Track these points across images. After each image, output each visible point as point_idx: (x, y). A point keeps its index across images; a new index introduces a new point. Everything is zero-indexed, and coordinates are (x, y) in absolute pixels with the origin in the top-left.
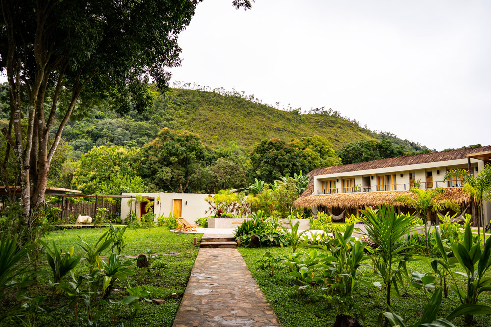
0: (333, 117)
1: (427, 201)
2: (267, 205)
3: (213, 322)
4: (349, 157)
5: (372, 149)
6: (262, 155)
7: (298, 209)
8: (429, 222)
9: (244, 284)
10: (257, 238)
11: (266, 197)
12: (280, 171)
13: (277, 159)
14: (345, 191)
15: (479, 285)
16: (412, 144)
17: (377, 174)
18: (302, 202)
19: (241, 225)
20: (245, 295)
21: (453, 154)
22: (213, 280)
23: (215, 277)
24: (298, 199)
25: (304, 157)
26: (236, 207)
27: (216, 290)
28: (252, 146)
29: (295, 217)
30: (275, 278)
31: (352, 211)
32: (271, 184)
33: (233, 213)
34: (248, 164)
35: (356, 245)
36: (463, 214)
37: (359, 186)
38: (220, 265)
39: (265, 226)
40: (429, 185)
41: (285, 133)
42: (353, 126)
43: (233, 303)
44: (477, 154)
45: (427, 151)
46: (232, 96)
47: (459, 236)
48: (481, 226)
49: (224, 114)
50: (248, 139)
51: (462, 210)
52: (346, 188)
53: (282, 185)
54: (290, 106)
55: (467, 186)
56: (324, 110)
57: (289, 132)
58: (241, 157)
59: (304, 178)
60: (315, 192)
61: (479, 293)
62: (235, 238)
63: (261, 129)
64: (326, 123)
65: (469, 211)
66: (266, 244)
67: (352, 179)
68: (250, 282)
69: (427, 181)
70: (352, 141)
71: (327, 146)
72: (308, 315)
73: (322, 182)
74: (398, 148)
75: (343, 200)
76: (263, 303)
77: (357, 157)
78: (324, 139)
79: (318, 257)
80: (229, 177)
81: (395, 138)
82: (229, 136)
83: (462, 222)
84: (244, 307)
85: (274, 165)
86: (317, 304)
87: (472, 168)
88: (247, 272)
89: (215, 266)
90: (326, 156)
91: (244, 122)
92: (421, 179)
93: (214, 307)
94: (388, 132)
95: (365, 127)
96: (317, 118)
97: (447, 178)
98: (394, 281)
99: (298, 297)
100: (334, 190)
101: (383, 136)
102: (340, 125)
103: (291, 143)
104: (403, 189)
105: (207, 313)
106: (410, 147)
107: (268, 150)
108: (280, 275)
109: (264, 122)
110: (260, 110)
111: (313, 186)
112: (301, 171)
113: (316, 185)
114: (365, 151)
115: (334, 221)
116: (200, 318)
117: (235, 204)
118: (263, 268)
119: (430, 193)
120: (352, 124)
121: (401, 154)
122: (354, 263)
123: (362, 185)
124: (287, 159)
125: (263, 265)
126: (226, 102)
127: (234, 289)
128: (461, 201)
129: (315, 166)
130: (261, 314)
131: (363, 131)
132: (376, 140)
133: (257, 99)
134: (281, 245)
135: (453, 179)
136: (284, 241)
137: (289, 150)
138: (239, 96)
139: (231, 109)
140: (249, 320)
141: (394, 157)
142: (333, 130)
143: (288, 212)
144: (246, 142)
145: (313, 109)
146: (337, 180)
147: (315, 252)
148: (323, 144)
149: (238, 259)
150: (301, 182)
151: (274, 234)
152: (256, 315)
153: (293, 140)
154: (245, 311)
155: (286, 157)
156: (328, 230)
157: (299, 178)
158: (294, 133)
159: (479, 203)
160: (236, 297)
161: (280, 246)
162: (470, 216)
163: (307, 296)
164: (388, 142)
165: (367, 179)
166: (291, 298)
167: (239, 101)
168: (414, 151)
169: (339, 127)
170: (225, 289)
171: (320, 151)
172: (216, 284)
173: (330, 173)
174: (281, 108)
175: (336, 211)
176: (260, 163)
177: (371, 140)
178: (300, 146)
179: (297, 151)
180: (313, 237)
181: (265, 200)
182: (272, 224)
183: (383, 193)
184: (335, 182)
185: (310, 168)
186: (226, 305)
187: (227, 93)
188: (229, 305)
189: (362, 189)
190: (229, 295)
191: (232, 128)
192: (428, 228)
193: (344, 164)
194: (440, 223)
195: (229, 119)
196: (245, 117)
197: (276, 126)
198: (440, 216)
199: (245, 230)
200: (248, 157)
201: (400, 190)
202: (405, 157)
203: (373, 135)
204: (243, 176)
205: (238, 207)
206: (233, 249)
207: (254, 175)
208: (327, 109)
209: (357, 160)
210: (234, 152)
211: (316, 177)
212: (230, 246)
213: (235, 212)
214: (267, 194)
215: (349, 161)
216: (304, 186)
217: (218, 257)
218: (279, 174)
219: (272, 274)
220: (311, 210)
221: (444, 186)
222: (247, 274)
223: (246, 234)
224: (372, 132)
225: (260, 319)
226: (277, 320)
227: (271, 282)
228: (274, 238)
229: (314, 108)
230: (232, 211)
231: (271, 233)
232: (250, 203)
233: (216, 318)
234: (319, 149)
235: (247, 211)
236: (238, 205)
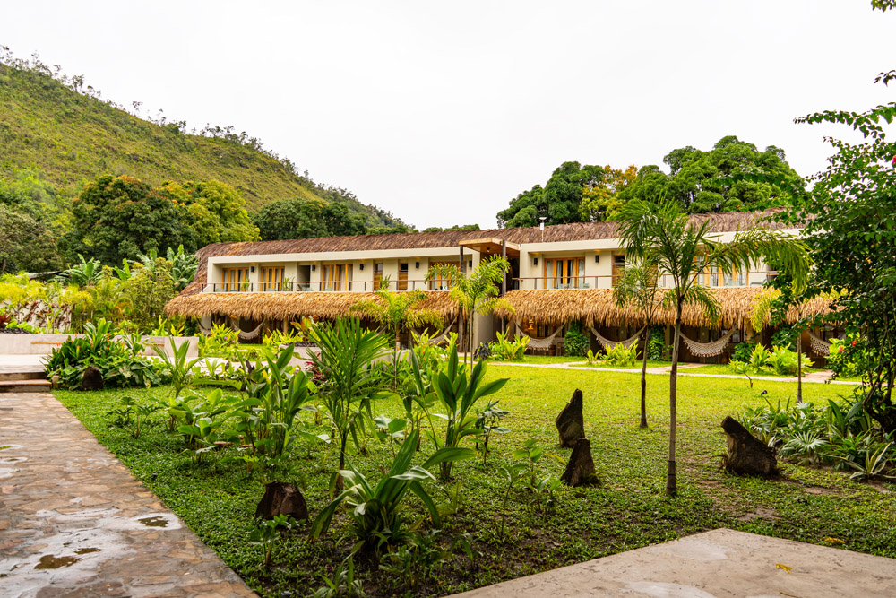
0: (248, 148)
1: (400, 310)
2: (107, 308)
3: (37, 519)
4: (273, 227)
5: (314, 216)
6: (98, 207)
7: (174, 318)
8: (398, 344)
9: (85, 454)
10: (98, 371)
11: (106, 293)
12: (137, 242)
13: (133, 219)
14: (264, 288)
15: (460, 429)
16: (380, 214)
17: (322, 262)
18: (183, 306)
19: (60, 347)
20: (90, 472)
21: (441, 238)
22: (13, 452)
23: (18, 446)
24: (175, 299)
25: (188, 218)
26: (38, 310)
27: (26, 469)
28: (73, 186)
29: (167, 333)
30: (144, 440)
31: (275, 324)
32: (116, 268)
33: (29, 323)
34: (64, 223)
35: (296, 378)
36: (446, 332)
37: (290, 281)
38: (23, 424)
39: (113, 349)
40: (402, 286)
41: (149, 166)
42: (284, 169)
43: (70, 486)
44: (473, 242)
45: (402, 229)
46: (30, 72)
47: (440, 364)
48: (469, 351)
49: (9, 107)
50: (65, 170)
51: (446, 325)
52: (267, 283)
53: (142, 270)
54: (162, 115)
55: (455, 290)
56: (232, 133)
57: (158, 165)
58: (47, 205)
59: (186, 259)
60: (209, 288)
61: (460, 438)
62: (47, 373)
63: (97, 153)
64: (234, 159)
65: (455, 328)
66: (115, 383)
67: (280, 268)
68: (95, 450)
69: (400, 278)
70: (278, 197)
71: (233, 203)
72: (213, 492)
73: (223, 269)
74: (357, 218)
75: (261, 305)
76: (130, 481)
77: (287, 228)
78: (229, 188)
79: (222, 402)
80: (19, 247)
81: (354, 200)
82: (18, 157)
83: (444, 345)
84: (93, 490)
85: (125, 230)
86: (227, 474)
87: (463, 262)
88: (85, 434)
89: (13, 427)
90: (231, 222)
91: (58, 132)
92: (391, 274)
93: (32, 497)
94: (344, 189)
95: (304, 175)
96: (217, 146)
97: (429, 277)
98: (352, 428)
99: (193, 468)
100: (245, 286)
101: (334, 195)
102: (259, 166)
103: (163, 189)
104: (362, 291)
105: (20, 508)
106: (377, 218)
107: (113, 199)
108: (152, 435)
109: (103, 139)
110: (96, 112)
111: (206, 275)
112: (181, 246)
113: (212, 275)
114: (302, 218)
115: (242, 341)
116: (6, 516)
117: (35, 304)
118: (119, 424)
119: (404, 298)
120: (282, 165)
121: (361, 230)
122: (291, 407)
123: (295, 280)
124: (153, 219)
125: (121, 419)
126: (13, 81)
127: (65, 465)
128: (445, 313)
129: (208, 238)
130: (130, 498)
131: (302, 182)
132: (323, 200)
133: (89, 87)
134: (146, 384)
135: (437, 277)
136: (152, 378)
137: (159, 204)
138: (46, 73)
139: (26, 99)
140: (109, 509)
141: (349, 234)
142: (246, 172)
143: (153, 324)
144: (61, 175)
145: (210, 127)
146: (252, 267)
147: (219, 394)
148: (226, 198)
149: (60, 412)
150: (180, 268)
151: (132, 364)
152: (121, 501)
153: (167, 184)
154: (98, 497)
155: (152, 216)
156: (234, 357)
157: (176, 258)
158: (169, 170)
159: (469, 317)
160: (73, 477)
161: (144, 386)
162: (454, 335)
163: (208, 464)
164: (343, 207)
165: (305, 270)
166: (180, 470)
167: (46, 84)
168: (382, 226)
169: (259, 170)
170: (45, 464)
171: (220, 211)
172: (25, 459)
173: (240, 254)
174: (143, 115)
175: (247, 323)
176: (94, 223)
177: (314, 199)
178: (181, 198)
179: (174, 205)
180: (209, 369)
181: (103, 299)
182: (128, 345)
183: (332, 295)
184: (247, 271)
185: (200, 242)
186: (56, 490)
187: (18, 63)
188: (63, 490)
189: (295, 286)
190: (57, 474)
191: (27, 142)
192: (398, 353)
193: (264, 239)
194: (415, 346)
195: (19, 121)
196: (60, 122)
197: (130, 149)
198: (415, 335)
199: (70, 357)
200: (63, 207)
201: (357, 292)
202: (369, 236)
203: (318, 191)
204: (52, 248)
205: (43, 312)
206: (43, 395)
207: (80, 247)
208: (236, 132)
209: (287, 234)
210: (31, 195)
211: (212, 260)
212: (36, 388)
213: (33, 323)
214: (108, 287)
215: (272, 234)
216: (186, 276)
217: (12, 409)
218: (134, 249)
219: (137, 434)
220: (199, 321)
221: (423, 288)
222: (87, 438)
223: (70, 363)
224: (317, 186)
225: (129, 506)
226: (161, 504)
227: (138, 448)
228: (132, 371)
229: (212, 126)
230: (28, 318)
231: (127, 363)
232: (69, 302)
233: (41, 513)
234: (219, 206)
235: (62, 319)
236: (41, 307)
